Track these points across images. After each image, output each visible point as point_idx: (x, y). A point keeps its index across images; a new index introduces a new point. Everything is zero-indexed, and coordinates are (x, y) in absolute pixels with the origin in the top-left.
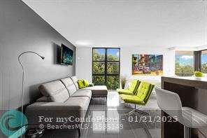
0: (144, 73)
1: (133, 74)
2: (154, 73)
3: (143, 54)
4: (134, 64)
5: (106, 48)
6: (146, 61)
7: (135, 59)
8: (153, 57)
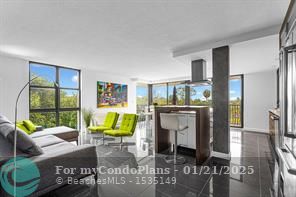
0: (111, 105)
1: (98, 106)
2: (120, 105)
3: (110, 82)
4: (99, 93)
5: (57, 67)
6: (112, 90)
7: (101, 87)
8: (119, 87)
